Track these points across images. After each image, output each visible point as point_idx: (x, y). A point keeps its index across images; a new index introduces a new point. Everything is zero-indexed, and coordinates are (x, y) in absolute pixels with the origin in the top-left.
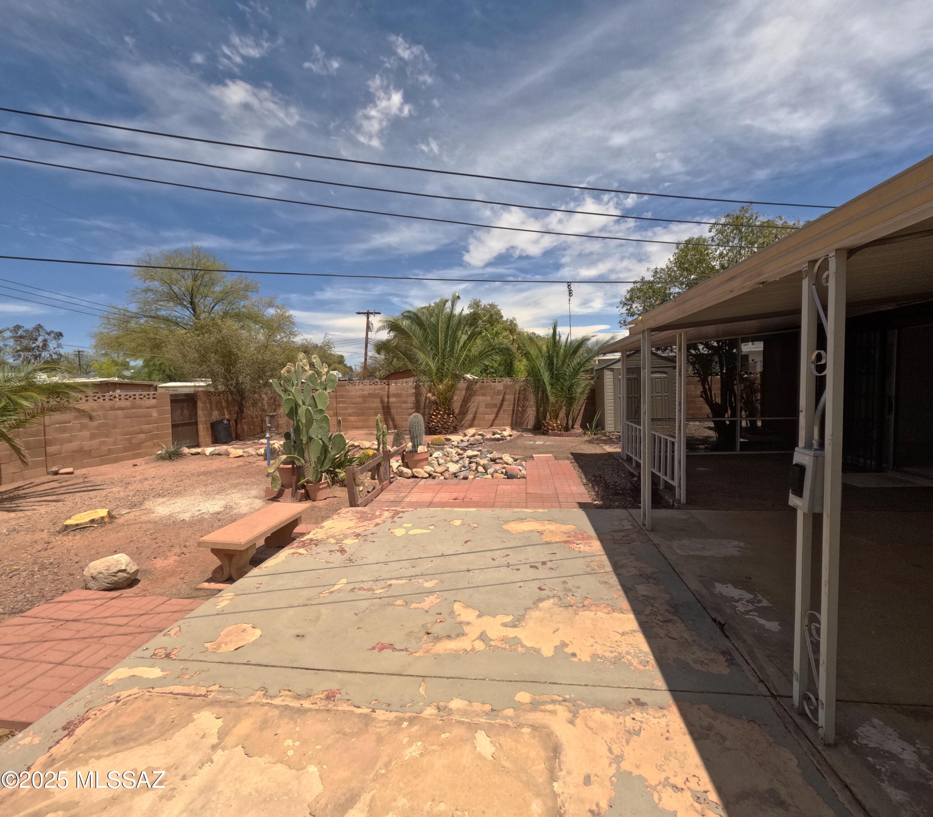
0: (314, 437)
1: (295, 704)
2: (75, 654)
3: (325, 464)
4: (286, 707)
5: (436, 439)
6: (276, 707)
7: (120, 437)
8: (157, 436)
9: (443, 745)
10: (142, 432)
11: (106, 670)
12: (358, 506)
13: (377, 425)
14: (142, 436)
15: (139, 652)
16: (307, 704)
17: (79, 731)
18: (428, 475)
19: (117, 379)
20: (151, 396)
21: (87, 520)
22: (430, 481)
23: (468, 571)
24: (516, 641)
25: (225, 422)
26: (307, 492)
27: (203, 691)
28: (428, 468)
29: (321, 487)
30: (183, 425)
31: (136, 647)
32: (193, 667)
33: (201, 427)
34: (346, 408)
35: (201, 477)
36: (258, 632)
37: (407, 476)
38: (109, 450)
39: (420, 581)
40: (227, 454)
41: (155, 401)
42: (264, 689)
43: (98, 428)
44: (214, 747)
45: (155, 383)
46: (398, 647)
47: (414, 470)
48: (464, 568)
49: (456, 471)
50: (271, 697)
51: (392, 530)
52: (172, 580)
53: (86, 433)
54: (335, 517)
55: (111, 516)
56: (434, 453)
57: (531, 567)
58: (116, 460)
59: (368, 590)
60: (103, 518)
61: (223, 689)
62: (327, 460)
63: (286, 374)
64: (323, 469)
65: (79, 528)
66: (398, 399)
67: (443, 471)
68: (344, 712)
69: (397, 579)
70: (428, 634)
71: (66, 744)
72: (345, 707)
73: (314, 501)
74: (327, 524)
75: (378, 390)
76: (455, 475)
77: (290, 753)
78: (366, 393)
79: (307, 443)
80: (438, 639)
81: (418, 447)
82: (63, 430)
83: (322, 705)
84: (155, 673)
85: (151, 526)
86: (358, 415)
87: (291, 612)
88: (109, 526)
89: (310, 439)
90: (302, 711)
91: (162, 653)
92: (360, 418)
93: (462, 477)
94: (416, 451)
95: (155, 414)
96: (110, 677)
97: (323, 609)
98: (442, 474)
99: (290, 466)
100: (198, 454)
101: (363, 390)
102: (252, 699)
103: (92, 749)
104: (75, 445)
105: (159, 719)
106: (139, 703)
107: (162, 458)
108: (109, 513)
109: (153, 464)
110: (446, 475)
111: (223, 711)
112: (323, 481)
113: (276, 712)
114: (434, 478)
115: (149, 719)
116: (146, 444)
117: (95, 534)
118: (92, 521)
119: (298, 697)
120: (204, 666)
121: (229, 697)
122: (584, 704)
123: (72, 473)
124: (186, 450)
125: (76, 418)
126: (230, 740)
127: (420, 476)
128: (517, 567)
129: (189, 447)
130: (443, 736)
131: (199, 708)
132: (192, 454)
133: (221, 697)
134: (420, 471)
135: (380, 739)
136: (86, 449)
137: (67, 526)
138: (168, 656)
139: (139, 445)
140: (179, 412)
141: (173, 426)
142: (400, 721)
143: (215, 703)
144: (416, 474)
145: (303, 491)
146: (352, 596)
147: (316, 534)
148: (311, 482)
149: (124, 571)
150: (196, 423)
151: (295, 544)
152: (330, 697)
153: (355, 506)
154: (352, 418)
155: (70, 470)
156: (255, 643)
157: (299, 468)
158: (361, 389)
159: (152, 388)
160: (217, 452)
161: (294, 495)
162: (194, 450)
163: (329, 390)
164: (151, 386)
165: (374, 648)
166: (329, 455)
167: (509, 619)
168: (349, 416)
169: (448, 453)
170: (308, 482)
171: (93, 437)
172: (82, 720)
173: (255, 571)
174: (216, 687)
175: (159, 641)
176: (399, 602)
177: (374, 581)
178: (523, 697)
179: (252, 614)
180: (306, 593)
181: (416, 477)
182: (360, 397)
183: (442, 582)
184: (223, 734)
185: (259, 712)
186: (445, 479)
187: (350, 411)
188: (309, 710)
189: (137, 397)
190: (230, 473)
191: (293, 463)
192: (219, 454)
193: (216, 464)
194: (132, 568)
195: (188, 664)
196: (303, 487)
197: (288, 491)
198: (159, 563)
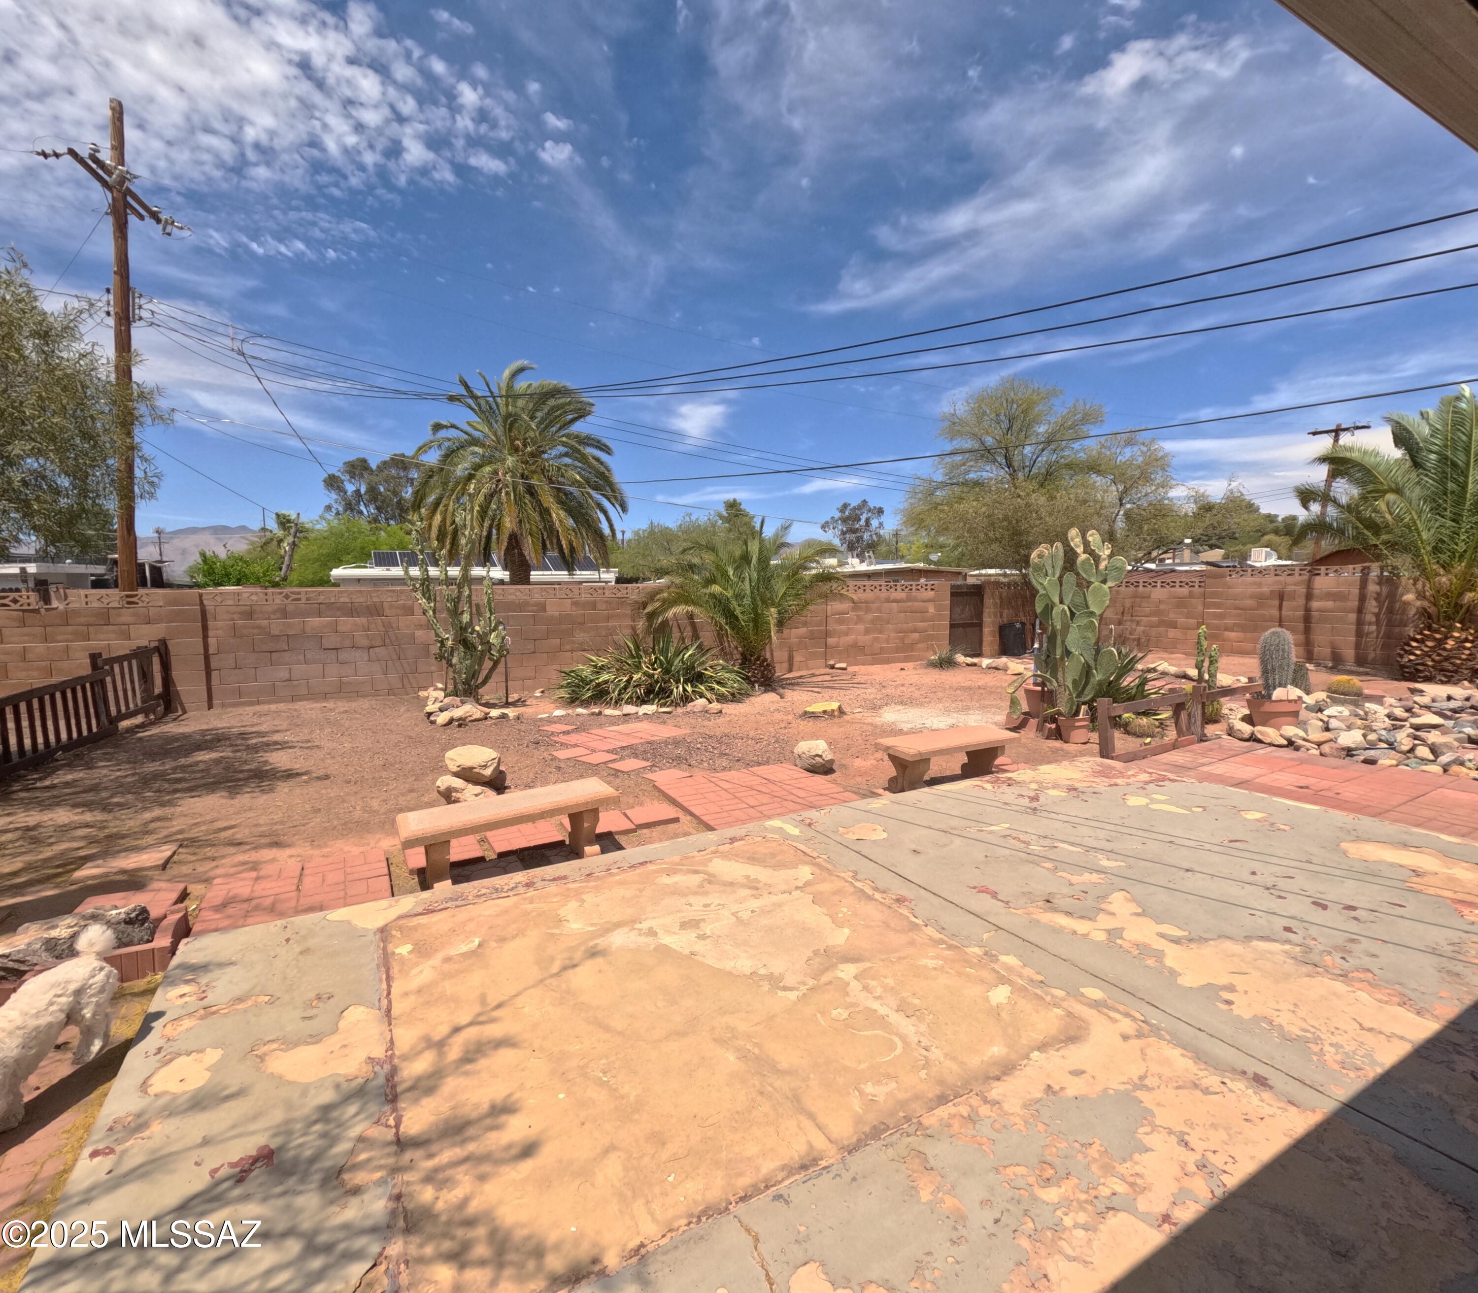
0: (1073, 650)
1: (869, 892)
2: (763, 805)
3: (1086, 692)
4: (862, 891)
5: (1339, 682)
6: (855, 887)
7: (893, 635)
8: (931, 638)
9: (959, 974)
10: (915, 631)
11: (769, 818)
12: (1112, 758)
13: (1199, 643)
14: (916, 635)
15: (794, 816)
16: (878, 896)
17: (736, 844)
18: (1285, 742)
19: (922, 565)
20: (929, 587)
21: (821, 710)
22: (1288, 753)
23: (1188, 870)
24: (1159, 955)
25: (1018, 625)
26: (1058, 728)
27: (815, 854)
28: (1291, 731)
29: (1077, 724)
30: (964, 626)
31: (795, 811)
32: (820, 838)
33: (987, 630)
34: (1221, 616)
35: (958, 692)
36: (885, 835)
37: (1240, 736)
38: (881, 648)
39: (1100, 856)
40: (1005, 669)
41: (933, 593)
42: (856, 873)
43: (872, 622)
44: (797, 888)
45: (965, 570)
46: (1000, 897)
47: (1259, 728)
48: (1186, 865)
49: (1353, 746)
50: (857, 880)
51: (1127, 797)
52: (859, 779)
53: (861, 627)
54: (1066, 763)
55: (841, 712)
56: (1328, 707)
57: (1314, 903)
58: (887, 661)
59: (1024, 842)
60: (833, 711)
61: (829, 860)
62: (1089, 687)
63: (1036, 560)
64: (1083, 699)
65: (813, 716)
66: (1338, 604)
67: (1323, 739)
68: (901, 914)
69: (1072, 844)
70: (1048, 901)
71: (727, 847)
72: (906, 912)
73: (1066, 742)
74: (1044, 768)
75: (1295, 584)
76: (1349, 752)
77: (840, 915)
78: (1265, 589)
79: (1062, 659)
80: (1055, 910)
81: (1274, 689)
82: (841, 622)
83: (888, 902)
84: (795, 832)
85: (870, 728)
86: (1243, 628)
87: (925, 832)
88: (836, 720)
89: (1068, 653)
90: (870, 898)
91: (808, 821)
92: (1249, 635)
93: (1362, 758)
94: (1269, 696)
95: (932, 609)
96: (769, 823)
97: (958, 841)
98: (1319, 744)
99: (1039, 688)
100: (975, 665)
101: (1260, 585)
102: (843, 875)
103: (737, 855)
104: (850, 639)
105: (779, 858)
106: (774, 844)
107: (933, 665)
108: (840, 707)
109: (922, 671)
110: (1326, 748)
111: (818, 871)
112: (1081, 716)
113: (852, 890)
114: (1297, 749)
115: (773, 855)
116: (919, 646)
117: (824, 724)
118: (825, 712)
119: (876, 889)
120: (827, 840)
121: (829, 866)
122: (1168, 1037)
123: (844, 669)
124: (960, 658)
125: (853, 609)
126: (808, 889)
127: (1268, 740)
128: (1282, 894)
129: (966, 656)
130: (968, 969)
131: (805, 863)
132: (968, 665)
133: (824, 864)
134: (1269, 733)
135: (912, 943)
136: (860, 644)
137: (806, 713)
138: (810, 825)
139: (911, 647)
140: (958, 610)
141: (952, 626)
142: (942, 942)
143: (818, 865)
144: (1260, 736)
145: (1053, 726)
146: (1001, 842)
147: (1023, 774)
148: (1063, 715)
149: (820, 756)
150: (980, 625)
151: (988, 778)
152: (900, 900)
153: (1107, 758)
154: (1232, 635)
155: (843, 665)
156: (875, 842)
157: (1051, 692)
158: (1255, 583)
159: (960, 577)
160: (994, 665)
161: (1040, 728)
162: (969, 660)
163: (1110, 584)
164: (959, 573)
165: (975, 888)
166: (1092, 680)
167: (1177, 933)
168: (1226, 630)
169: (1366, 713)
170: (1059, 713)
171: (867, 631)
172: (741, 839)
173: (926, 789)
174: (825, 857)
175: (813, 814)
176: (1048, 865)
177: (1040, 836)
178: (1094, 993)
179: (891, 821)
180: (955, 822)
181: (1259, 741)
182: (1252, 597)
183: (1130, 867)
184: (807, 884)
185: (841, 884)
186: (1321, 754)
187: (1229, 621)
188: (876, 900)
189: (914, 587)
190: (991, 693)
191: (1043, 684)
192: (997, 668)
193: (989, 680)
194: (828, 756)
195: (818, 835)
196: (1054, 720)
197: (1033, 722)
198: (858, 763)
